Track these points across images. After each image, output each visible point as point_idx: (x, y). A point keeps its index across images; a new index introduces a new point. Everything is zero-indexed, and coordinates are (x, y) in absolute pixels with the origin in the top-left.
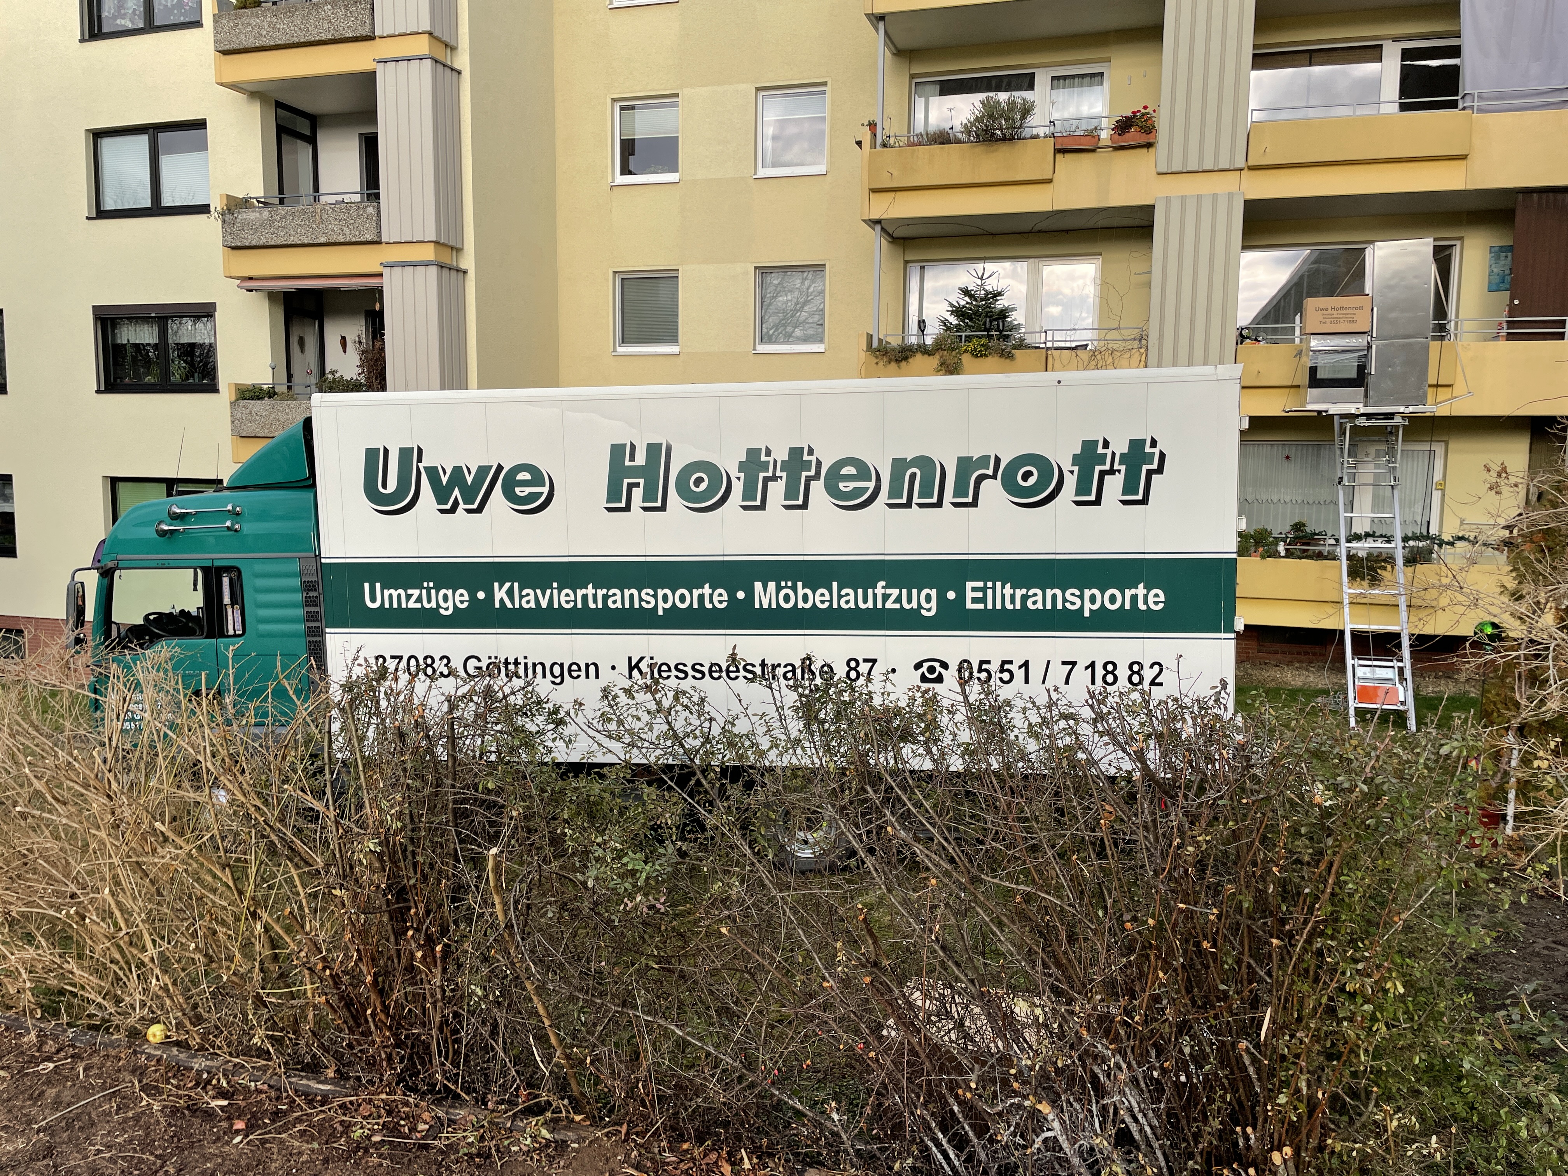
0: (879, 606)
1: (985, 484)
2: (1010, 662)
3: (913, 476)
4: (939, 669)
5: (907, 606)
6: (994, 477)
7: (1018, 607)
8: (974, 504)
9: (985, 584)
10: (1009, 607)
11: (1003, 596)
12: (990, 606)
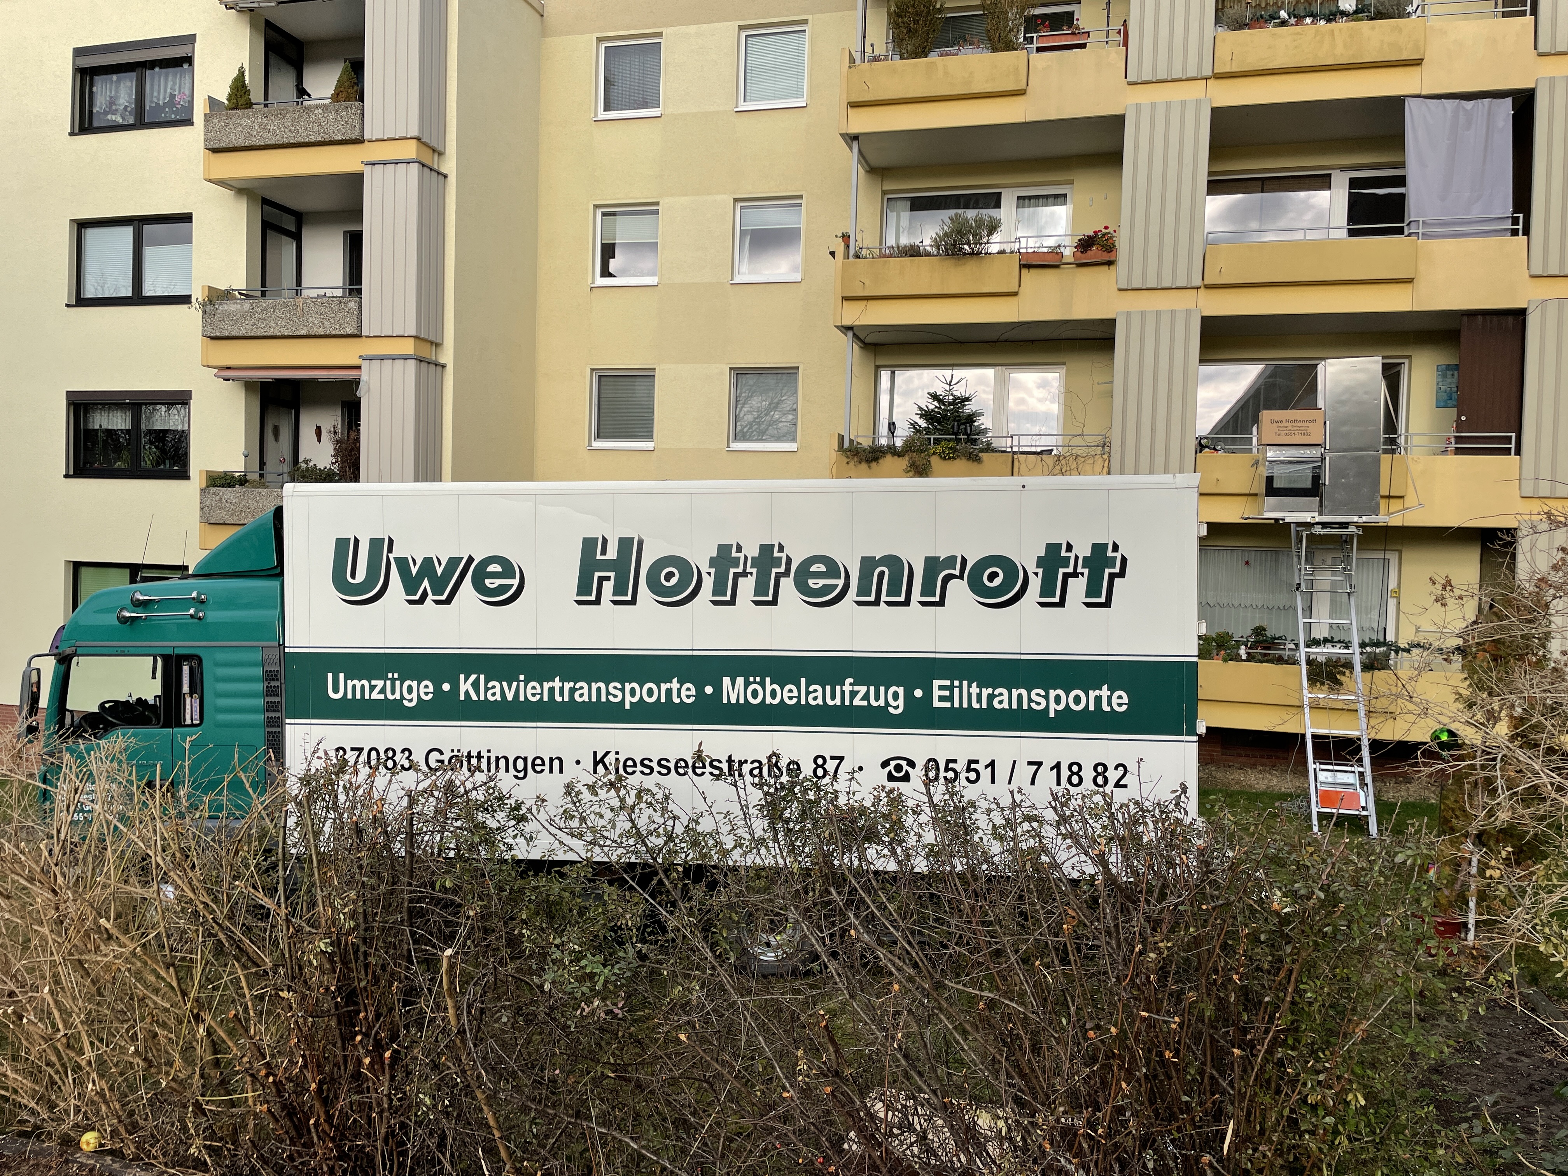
0: (847, 703)
1: (952, 584)
2: (977, 762)
3: (881, 575)
4: (906, 767)
5: (874, 703)
6: (961, 577)
7: (984, 706)
8: (941, 603)
9: (952, 683)
10: (976, 705)
11: (970, 695)
12: (956, 705)
